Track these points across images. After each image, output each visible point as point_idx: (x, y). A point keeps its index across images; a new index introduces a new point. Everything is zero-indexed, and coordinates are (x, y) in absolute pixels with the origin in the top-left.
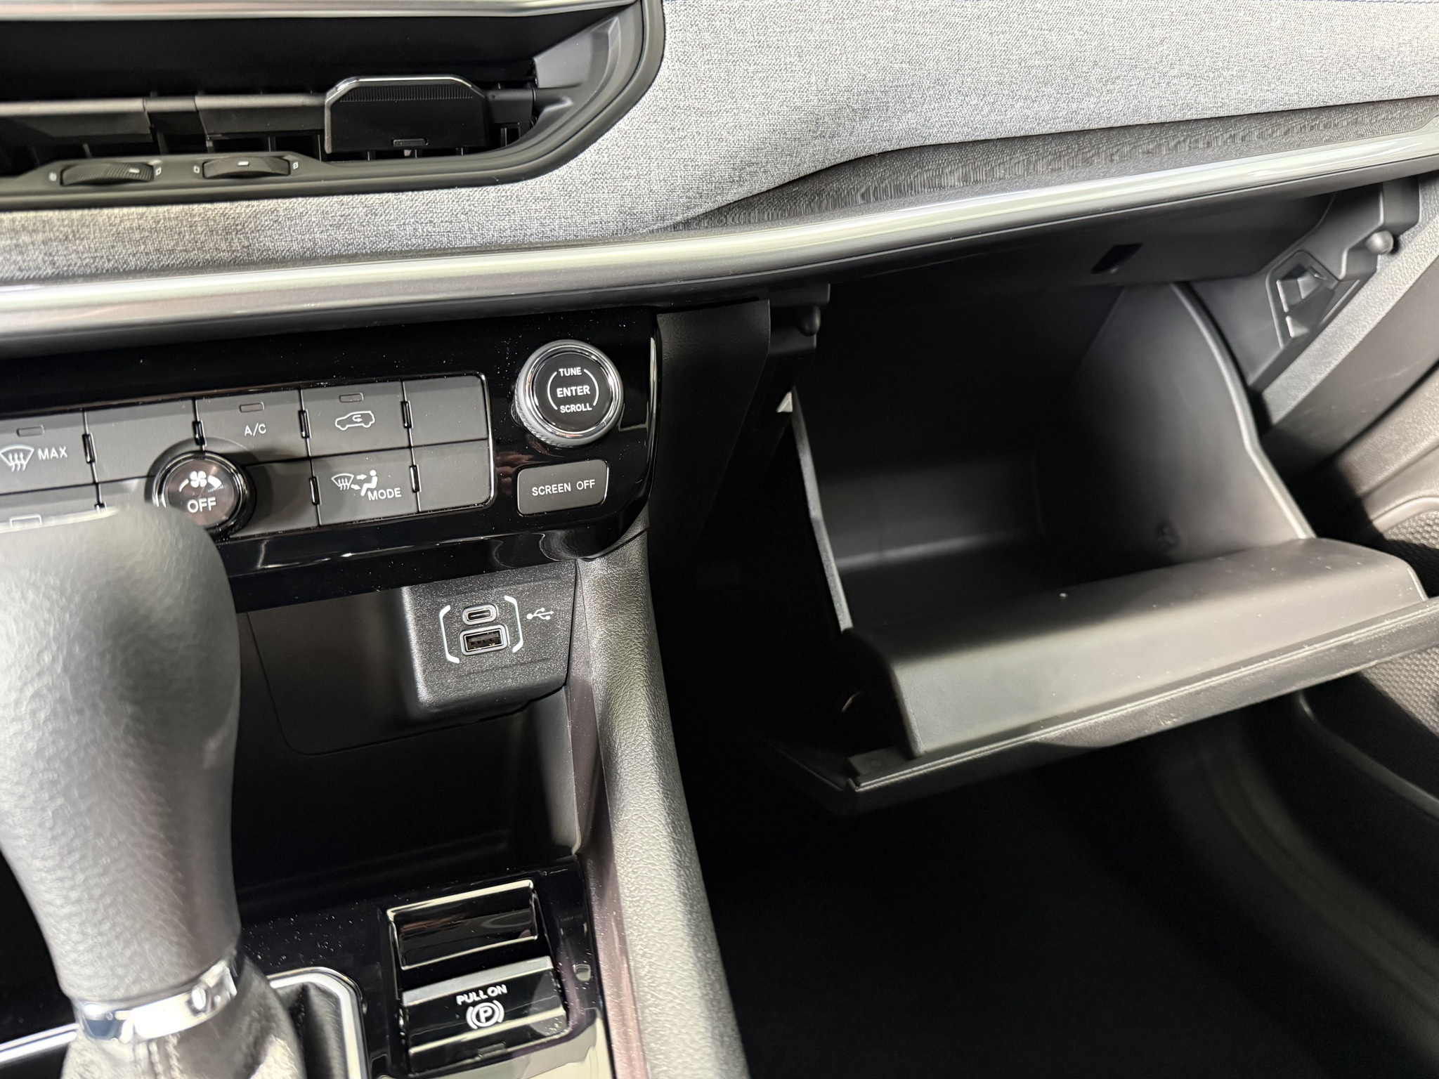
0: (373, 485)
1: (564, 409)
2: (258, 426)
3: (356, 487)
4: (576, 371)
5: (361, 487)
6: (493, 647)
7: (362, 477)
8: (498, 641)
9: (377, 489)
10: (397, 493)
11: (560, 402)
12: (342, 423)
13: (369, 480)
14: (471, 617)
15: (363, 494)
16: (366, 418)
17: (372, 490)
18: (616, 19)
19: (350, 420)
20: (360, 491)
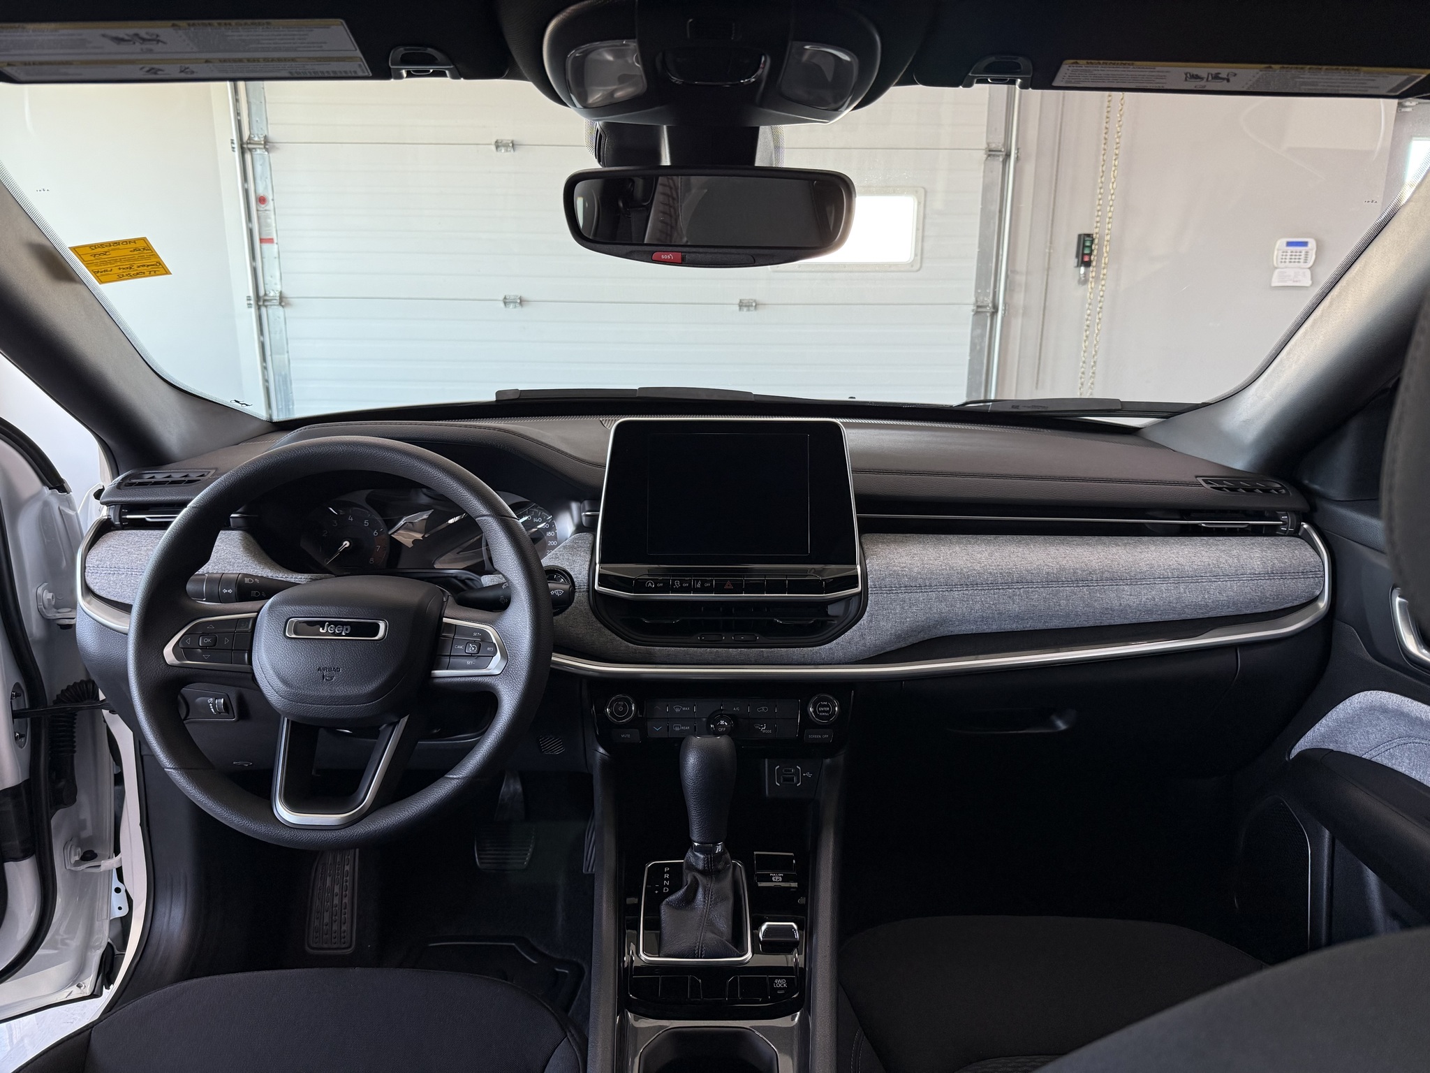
4: (826, 703)
6: (792, 783)
16: (765, 709)
18: (853, 598)
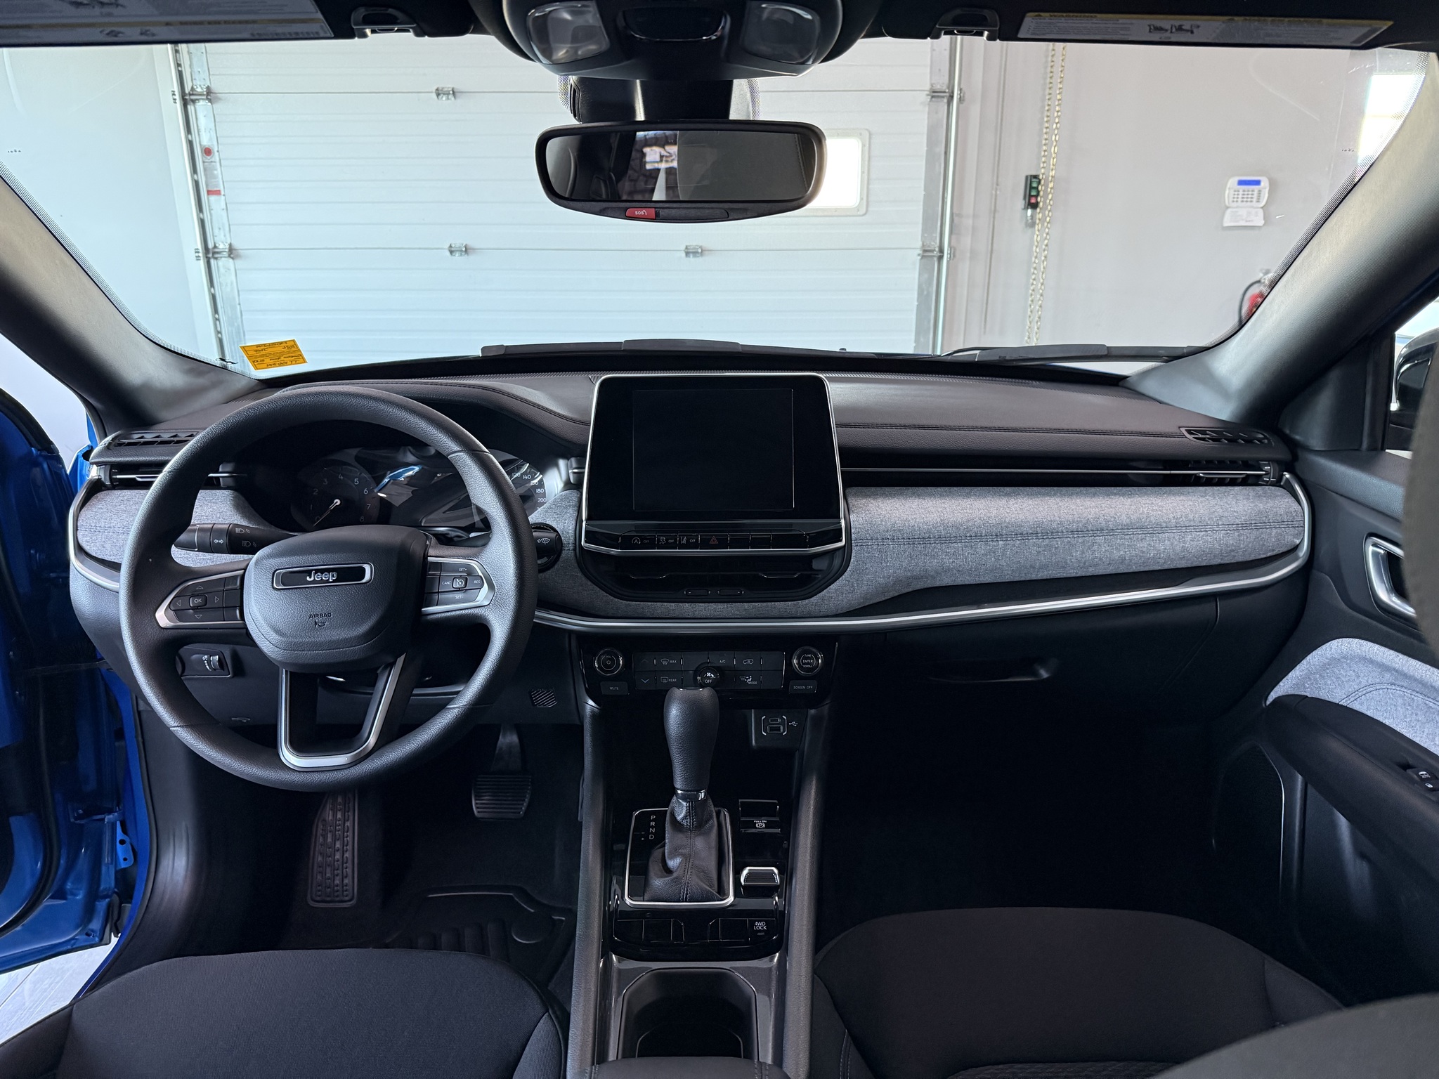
1: (804, 666)
8: (780, 730)
10: (756, 683)
11: (804, 664)
14: (772, 721)
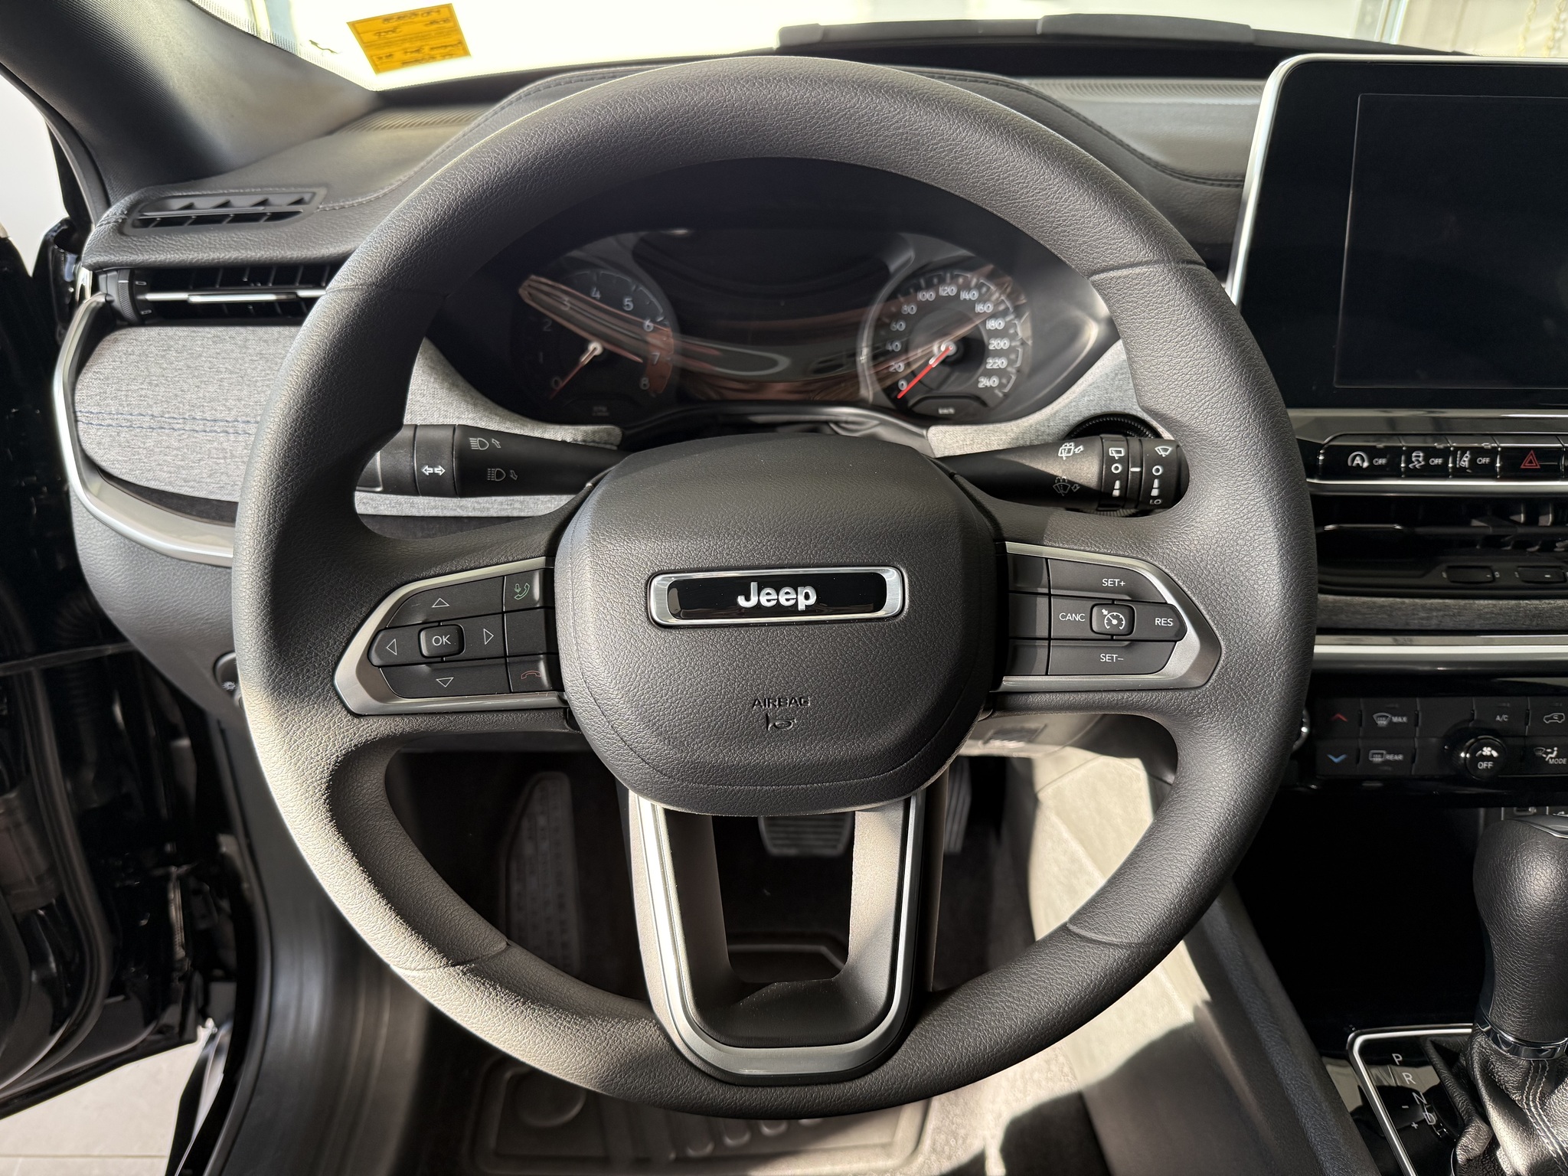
0: (1553, 756)
2: (1504, 716)
3: (1544, 756)
5: (1547, 755)
7: (1549, 750)
9: (1555, 758)
12: (1547, 719)
13: (1552, 753)
15: (1547, 759)
17: (1551, 758)
19: (1552, 718)
20: (1545, 758)
